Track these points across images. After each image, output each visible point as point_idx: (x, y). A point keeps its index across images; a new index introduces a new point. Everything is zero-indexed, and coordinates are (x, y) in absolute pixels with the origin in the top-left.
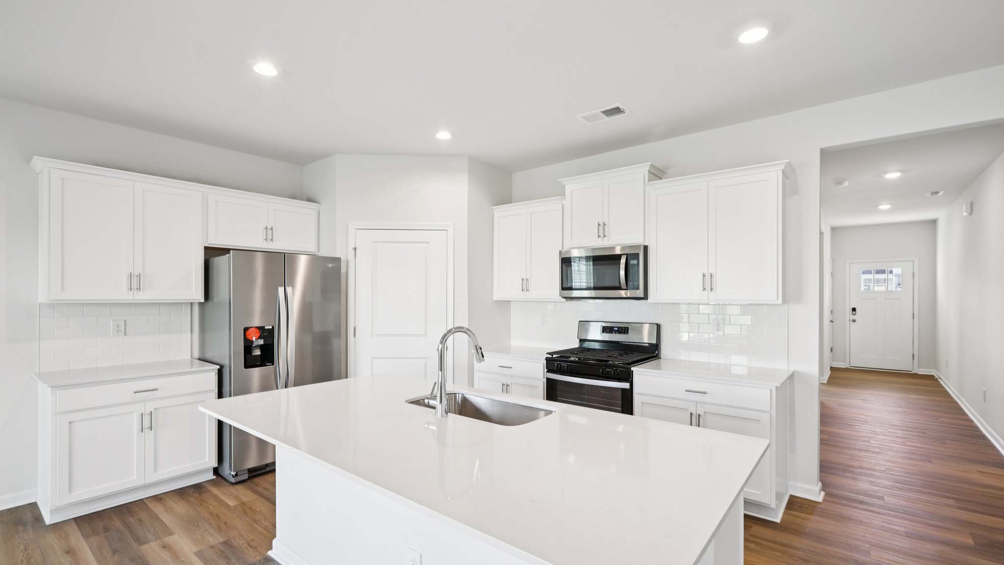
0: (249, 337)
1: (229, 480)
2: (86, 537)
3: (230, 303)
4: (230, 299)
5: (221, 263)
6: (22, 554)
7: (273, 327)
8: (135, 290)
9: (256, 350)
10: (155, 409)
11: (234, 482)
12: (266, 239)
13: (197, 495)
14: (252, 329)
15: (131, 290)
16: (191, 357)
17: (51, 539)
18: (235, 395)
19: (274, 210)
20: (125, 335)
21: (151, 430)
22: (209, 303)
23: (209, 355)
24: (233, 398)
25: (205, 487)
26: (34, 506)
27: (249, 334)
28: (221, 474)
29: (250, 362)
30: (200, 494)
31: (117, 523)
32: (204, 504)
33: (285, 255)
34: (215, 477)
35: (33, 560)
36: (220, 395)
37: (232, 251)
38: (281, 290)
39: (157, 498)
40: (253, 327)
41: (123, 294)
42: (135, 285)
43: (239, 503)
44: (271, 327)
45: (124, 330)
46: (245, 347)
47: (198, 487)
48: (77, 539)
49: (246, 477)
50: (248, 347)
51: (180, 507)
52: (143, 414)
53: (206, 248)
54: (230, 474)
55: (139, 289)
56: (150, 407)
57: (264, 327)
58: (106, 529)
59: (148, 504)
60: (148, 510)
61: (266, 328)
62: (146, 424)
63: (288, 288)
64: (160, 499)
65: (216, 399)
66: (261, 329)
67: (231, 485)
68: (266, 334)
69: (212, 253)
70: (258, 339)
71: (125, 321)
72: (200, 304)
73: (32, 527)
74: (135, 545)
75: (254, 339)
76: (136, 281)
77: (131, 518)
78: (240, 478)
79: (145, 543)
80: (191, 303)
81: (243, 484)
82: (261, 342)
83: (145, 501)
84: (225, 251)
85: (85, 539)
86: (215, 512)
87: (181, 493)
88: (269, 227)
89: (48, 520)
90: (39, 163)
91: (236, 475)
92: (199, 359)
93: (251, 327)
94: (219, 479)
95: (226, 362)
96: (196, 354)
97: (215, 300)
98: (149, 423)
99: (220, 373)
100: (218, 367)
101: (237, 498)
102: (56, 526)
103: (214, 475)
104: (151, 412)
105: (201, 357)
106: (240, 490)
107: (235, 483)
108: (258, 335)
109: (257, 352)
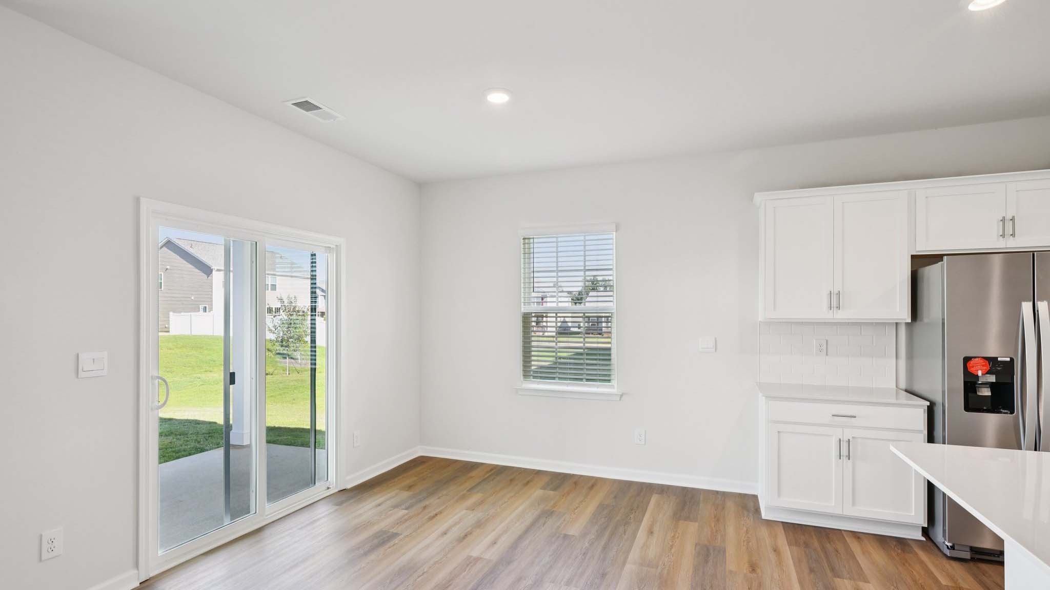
0: (972, 370)
1: (942, 550)
2: (790, 544)
3: (943, 324)
4: (943, 319)
5: (933, 274)
6: (744, 535)
7: (1012, 360)
8: (835, 308)
9: (983, 389)
10: (853, 437)
11: (949, 555)
12: (1003, 236)
13: (899, 551)
14: (977, 359)
15: (831, 309)
16: (896, 387)
17: (764, 532)
18: (951, 443)
19: (1017, 191)
20: (827, 355)
21: (849, 459)
22: (918, 323)
23: (917, 388)
24: (947, 447)
25: (909, 545)
26: (755, 497)
27: (973, 367)
28: (931, 536)
29: (973, 403)
30: (903, 551)
31: (816, 544)
32: (906, 564)
33: (1033, 255)
34: (924, 539)
35: (750, 544)
36: (931, 439)
37: (945, 257)
38: (1027, 307)
39: (856, 535)
40: (979, 357)
41: (823, 313)
42: (834, 304)
43: (953, 585)
44: (1008, 359)
45: (825, 349)
46: (965, 383)
47: (901, 542)
48: (782, 541)
49: (967, 555)
50: (971, 385)
51: (879, 556)
52: (842, 439)
53: (913, 256)
54: (944, 543)
55: (838, 308)
56: (848, 434)
57: (997, 358)
58: (806, 545)
59: (847, 539)
60: (845, 543)
61: (999, 359)
62: (844, 452)
63: (1039, 303)
64: (859, 538)
65: (924, 442)
66: (992, 361)
67: (945, 558)
68: (999, 369)
69: (920, 262)
70: (987, 373)
71: (827, 341)
72: (907, 324)
73: (753, 515)
74: (829, 574)
75: (980, 373)
76: (836, 300)
77: (828, 544)
78: (956, 554)
79: (839, 577)
80: (897, 323)
81: (962, 563)
82: (992, 379)
83: (843, 532)
84: (936, 258)
85: (788, 545)
86: (920, 582)
87: (882, 540)
88: (1009, 217)
89: (765, 515)
90: (759, 197)
91: (953, 548)
92: (906, 391)
93: (975, 357)
94: (930, 544)
95: (938, 398)
96: (903, 385)
97: (926, 320)
98: (846, 450)
99: (931, 411)
100: (928, 403)
101: (952, 578)
102: (769, 523)
103: (922, 535)
104: (849, 440)
105: (909, 388)
106: (957, 570)
107: (949, 557)
108: (987, 368)
109: (986, 392)
